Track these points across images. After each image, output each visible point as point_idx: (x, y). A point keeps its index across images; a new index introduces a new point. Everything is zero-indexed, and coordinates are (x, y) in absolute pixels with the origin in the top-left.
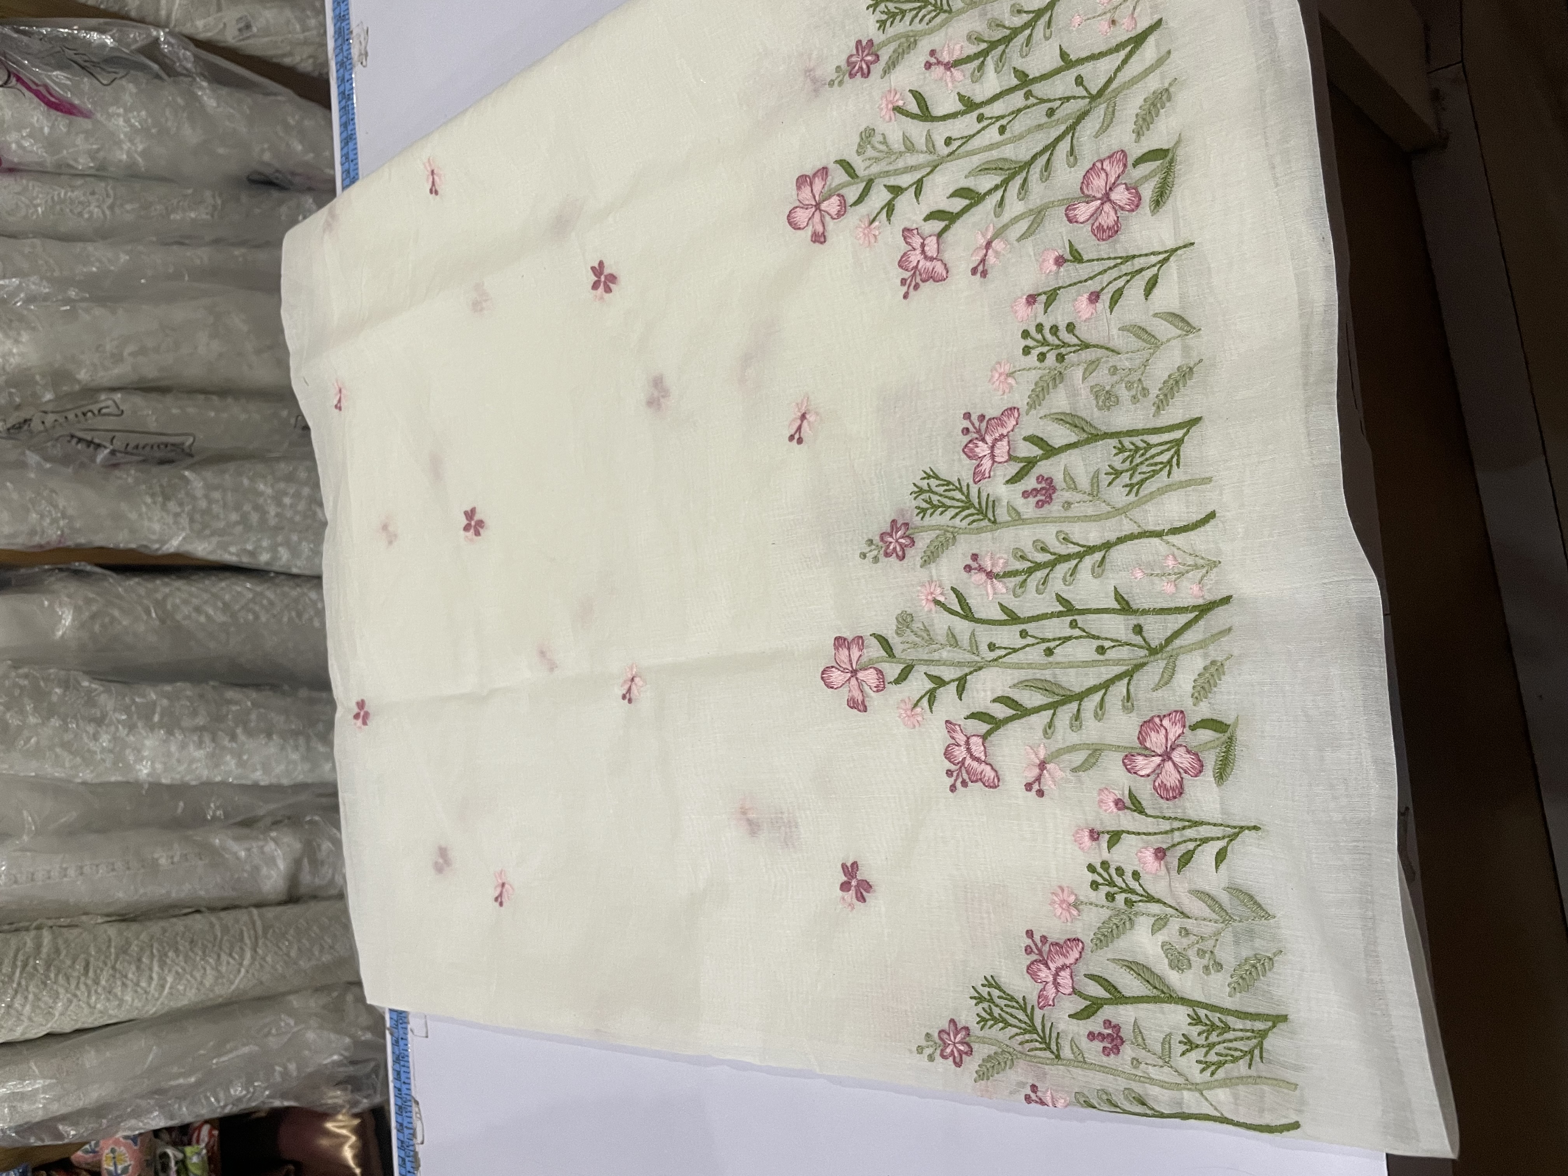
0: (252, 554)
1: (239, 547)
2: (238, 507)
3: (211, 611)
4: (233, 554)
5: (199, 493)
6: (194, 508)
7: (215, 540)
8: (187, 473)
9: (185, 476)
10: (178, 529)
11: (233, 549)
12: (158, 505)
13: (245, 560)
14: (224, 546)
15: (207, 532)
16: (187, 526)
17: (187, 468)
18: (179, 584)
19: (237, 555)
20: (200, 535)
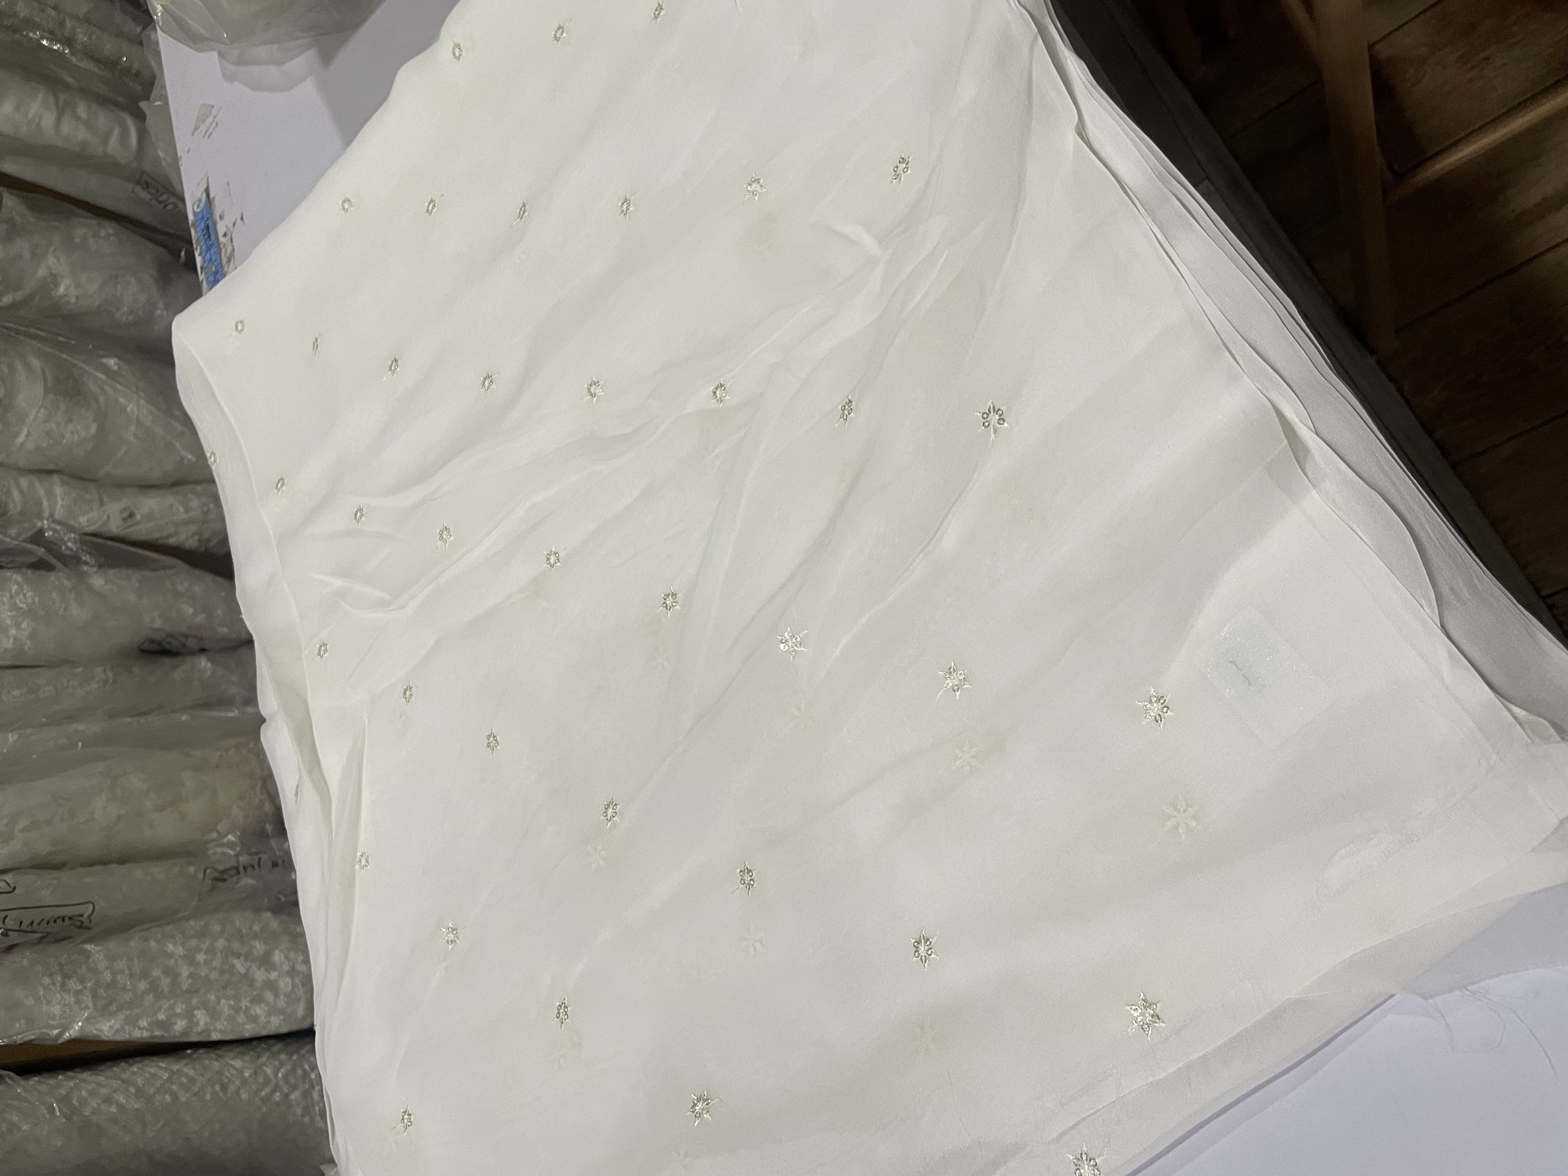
0: (165, 1025)
1: (149, 1020)
2: (145, 975)
3: (122, 1099)
4: (143, 1029)
5: (101, 966)
6: (97, 984)
7: (121, 1016)
8: (88, 947)
9: (86, 950)
10: (81, 1009)
11: (143, 1023)
12: (58, 985)
13: (158, 1035)
14: (132, 1021)
15: (113, 1008)
16: (91, 1005)
17: (86, 941)
18: (85, 1075)
19: (147, 1030)
20: (104, 1011)
